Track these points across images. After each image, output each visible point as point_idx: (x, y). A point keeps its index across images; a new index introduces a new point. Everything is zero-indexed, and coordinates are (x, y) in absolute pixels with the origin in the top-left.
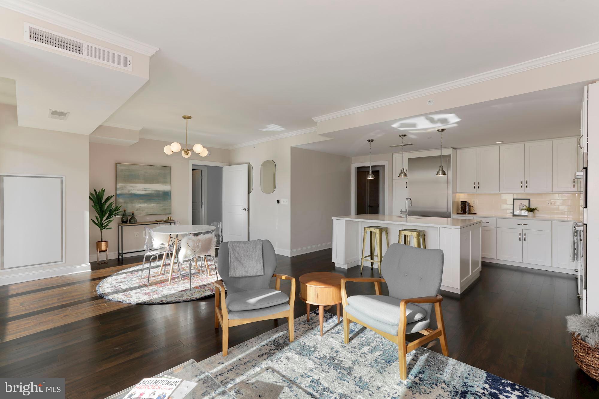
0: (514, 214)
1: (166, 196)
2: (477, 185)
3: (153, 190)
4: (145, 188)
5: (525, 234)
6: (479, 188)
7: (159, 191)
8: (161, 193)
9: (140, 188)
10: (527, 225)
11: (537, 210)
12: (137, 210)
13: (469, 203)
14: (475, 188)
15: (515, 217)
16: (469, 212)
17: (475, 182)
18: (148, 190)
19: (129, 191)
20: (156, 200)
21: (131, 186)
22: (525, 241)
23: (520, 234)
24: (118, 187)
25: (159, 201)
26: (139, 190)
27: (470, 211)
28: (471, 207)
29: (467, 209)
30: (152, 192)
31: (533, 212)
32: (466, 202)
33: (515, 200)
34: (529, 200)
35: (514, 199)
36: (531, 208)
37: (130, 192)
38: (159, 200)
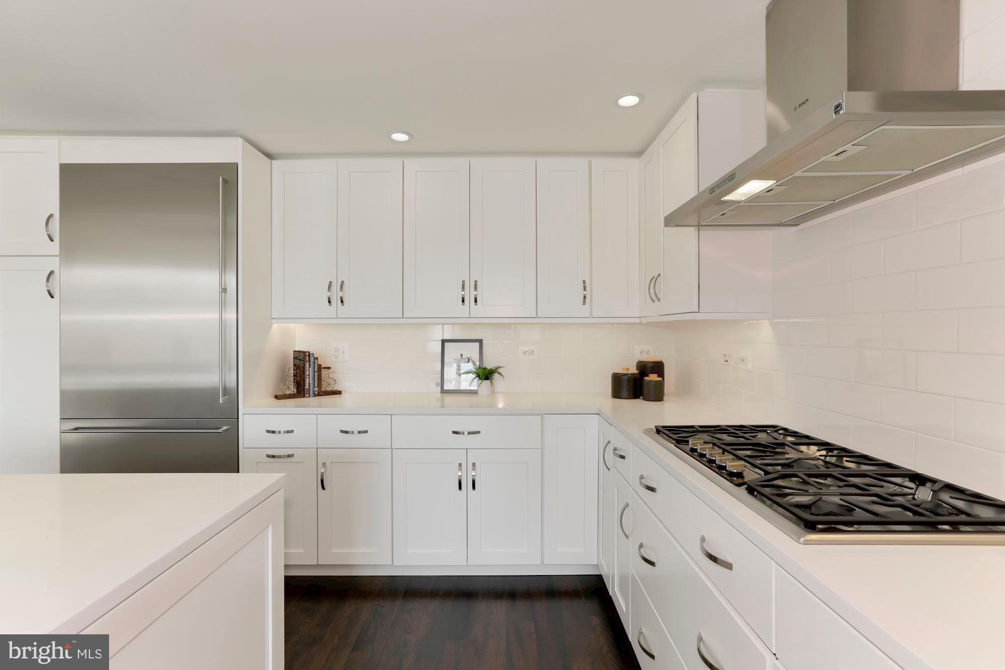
0: (445, 388)
2: (335, 295)
5: (474, 464)
6: (342, 302)
10: (479, 432)
11: (500, 374)
13: (317, 358)
14: (330, 302)
15: (449, 399)
16: (316, 389)
17: (331, 282)
22: (474, 487)
23: (460, 465)
27: (319, 385)
28: (324, 372)
29: (309, 381)
31: (492, 382)
32: (304, 352)
33: (446, 344)
34: (480, 342)
35: (444, 342)
36: (485, 369)
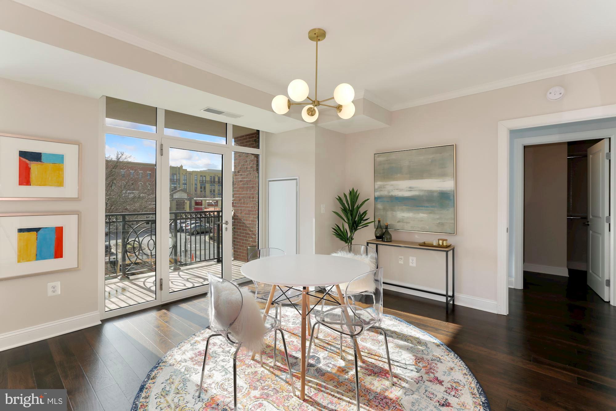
1: (445, 200)
3: (422, 190)
4: (410, 188)
7: (431, 192)
8: (435, 194)
9: (403, 187)
12: (399, 222)
19: (389, 192)
20: (427, 207)
21: (392, 185)
24: (377, 187)
25: (432, 209)
26: (401, 190)
30: (421, 193)
37: (391, 194)
38: (432, 207)
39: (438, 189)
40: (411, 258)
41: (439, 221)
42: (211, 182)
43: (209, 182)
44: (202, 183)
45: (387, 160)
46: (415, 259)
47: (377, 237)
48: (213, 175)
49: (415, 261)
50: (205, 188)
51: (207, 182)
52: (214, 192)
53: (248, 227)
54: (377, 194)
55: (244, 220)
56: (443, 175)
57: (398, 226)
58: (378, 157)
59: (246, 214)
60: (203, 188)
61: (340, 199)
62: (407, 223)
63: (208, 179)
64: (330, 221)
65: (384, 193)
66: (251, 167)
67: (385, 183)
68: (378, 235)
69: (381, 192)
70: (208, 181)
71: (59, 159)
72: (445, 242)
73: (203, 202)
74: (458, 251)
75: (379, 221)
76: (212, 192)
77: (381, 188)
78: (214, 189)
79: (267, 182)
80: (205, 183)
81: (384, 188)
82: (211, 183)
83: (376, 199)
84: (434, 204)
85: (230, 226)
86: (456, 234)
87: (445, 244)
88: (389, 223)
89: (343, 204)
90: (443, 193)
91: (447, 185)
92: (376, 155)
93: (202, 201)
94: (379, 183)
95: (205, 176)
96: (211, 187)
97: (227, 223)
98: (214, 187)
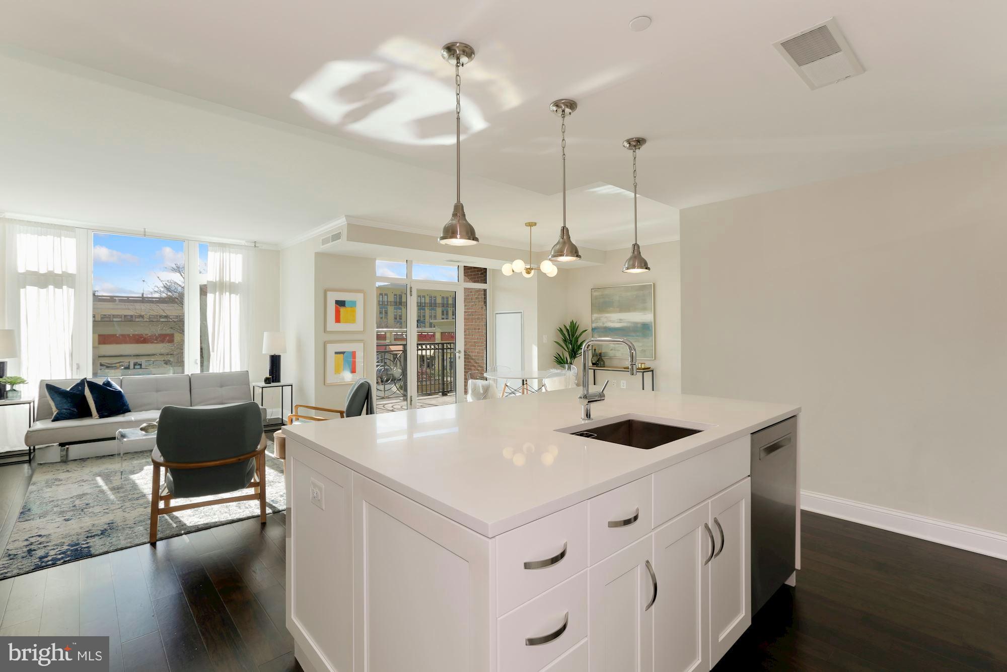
1: (645, 329)
3: (629, 322)
4: (620, 320)
7: (636, 323)
8: (639, 325)
9: (615, 319)
12: (611, 350)
18: (624, 322)
19: (603, 324)
20: (633, 336)
21: (606, 317)
24: (593, 319)
25: (637, 338)
26: (613, 322)
30: (629, 325)
37: (605, 325)
38: (637, 336)
39: (641, 321)
40: (622, 381)
41: (642, 348)
42: (396, 303)
43: (393, 303)
44: (382, 305)
45: (602, 295)
46: (625, 382)
47: (593, 364)
48: (398, 293)
49: (625, 385)
50: (386, 313)
51: (389, 304)
52: (401, 319)
53: (473, 359)
54: (594, 325)
55: (469, 352)
56: (644, 309)
57: (611, 353)
58: (595, 292)
59: (471, 346)
60: (384, 312)
61: (561, 330)
62: (618, 350)
63: (391, 298)
64: (552, 350)
65: (600, 324)
66: (477, 298)
67: (600, 315)
68: (594, 362)
69: (598, 324)
70: (391, 302)
71: (354, 304)
72: (643, 365)
73: (388, 335)
74: (656, 373)
75: (595, 350)
76: (398, 318)
77: (597, 320)
78: (400, 314)
79: (494, 314)
80: (387, 305)
81: (599, 319)
82: (396, 305)
83: (593, 329)
84: (638, 334)
85: (462, 355)
86: (655, 359)
87: (643, 367)
88: (603, 351)
89: (564, 335)
90: (644, 324)
91: (647, 317)
92: (593, 290)
93: (386, 333)
94: (595, 316)
95: (386, 295)
96: (396, 311)
97: (459, 352)
98: (400, 311)
